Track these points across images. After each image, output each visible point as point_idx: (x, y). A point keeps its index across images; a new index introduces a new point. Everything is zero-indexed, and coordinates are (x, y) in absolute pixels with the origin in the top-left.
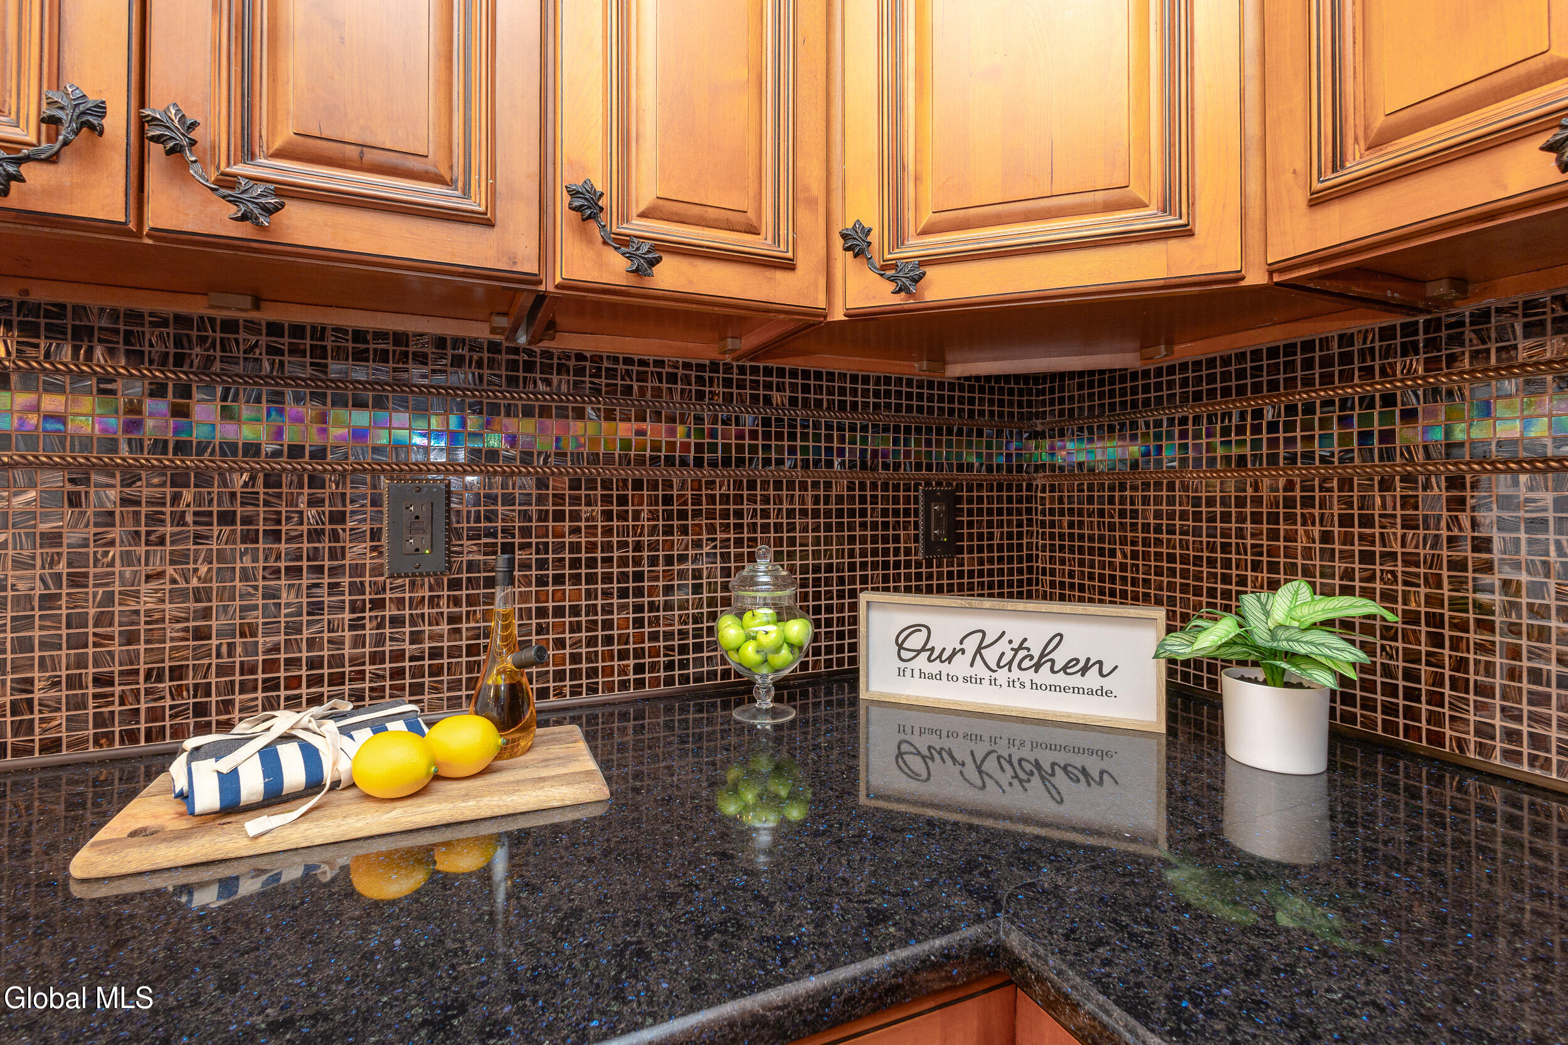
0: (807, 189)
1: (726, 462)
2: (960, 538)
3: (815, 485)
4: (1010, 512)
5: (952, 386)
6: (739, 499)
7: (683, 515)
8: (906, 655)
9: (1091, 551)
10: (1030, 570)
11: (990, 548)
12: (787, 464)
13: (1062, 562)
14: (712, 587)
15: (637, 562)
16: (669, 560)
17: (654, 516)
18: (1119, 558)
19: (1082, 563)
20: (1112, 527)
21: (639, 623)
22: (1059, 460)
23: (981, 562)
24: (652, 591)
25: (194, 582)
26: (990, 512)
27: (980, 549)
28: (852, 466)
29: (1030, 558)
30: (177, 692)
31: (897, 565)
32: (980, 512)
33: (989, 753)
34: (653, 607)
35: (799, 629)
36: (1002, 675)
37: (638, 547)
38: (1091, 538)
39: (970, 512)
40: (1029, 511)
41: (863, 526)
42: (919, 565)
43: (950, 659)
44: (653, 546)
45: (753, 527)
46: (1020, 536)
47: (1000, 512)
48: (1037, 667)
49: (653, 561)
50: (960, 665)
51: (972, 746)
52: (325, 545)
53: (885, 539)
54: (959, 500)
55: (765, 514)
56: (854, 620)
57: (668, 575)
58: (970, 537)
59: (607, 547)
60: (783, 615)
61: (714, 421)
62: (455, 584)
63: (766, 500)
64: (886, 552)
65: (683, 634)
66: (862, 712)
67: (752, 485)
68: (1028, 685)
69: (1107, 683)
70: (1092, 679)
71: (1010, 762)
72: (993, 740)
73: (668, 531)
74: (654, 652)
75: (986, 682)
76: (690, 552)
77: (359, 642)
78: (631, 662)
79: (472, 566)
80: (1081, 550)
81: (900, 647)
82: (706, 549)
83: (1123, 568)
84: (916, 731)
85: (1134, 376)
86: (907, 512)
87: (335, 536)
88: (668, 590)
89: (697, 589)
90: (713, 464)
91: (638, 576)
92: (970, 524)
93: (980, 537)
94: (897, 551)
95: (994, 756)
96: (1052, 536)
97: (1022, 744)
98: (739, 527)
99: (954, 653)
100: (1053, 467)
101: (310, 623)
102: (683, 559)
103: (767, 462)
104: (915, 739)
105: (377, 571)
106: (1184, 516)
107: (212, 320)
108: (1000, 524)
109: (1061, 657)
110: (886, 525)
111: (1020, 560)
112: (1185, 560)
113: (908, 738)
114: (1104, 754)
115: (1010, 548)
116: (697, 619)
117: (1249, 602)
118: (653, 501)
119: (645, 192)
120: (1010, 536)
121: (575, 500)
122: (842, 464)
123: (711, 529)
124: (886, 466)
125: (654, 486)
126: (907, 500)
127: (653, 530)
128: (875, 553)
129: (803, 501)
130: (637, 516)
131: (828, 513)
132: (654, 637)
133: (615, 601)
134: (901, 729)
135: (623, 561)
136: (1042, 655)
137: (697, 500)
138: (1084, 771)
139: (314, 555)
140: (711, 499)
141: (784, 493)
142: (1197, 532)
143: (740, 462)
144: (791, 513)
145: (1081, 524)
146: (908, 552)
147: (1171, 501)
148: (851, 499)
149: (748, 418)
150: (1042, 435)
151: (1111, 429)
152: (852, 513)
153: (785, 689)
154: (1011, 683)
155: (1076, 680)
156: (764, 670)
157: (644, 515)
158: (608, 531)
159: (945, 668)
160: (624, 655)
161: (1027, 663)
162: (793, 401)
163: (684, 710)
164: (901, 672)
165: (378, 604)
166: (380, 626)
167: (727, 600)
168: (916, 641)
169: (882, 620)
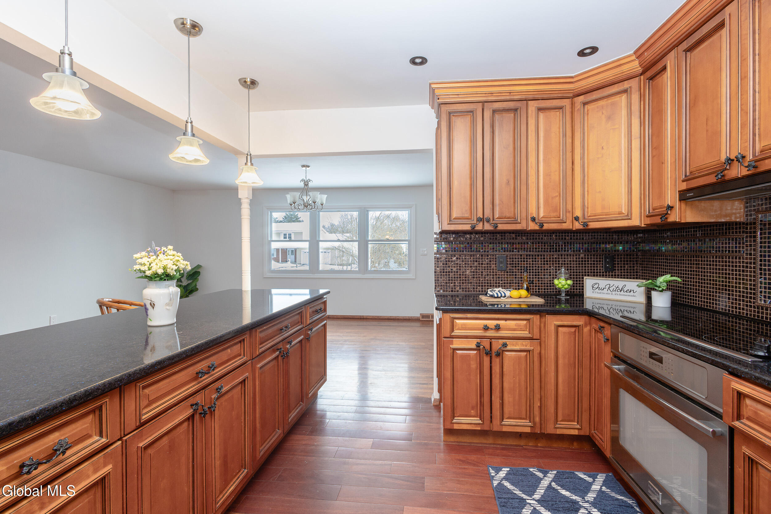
0: (568, 210)
1: (556, 251)
2: (615, 267)
3: (576, 255)
4: (630, 261)
6: (559, 258)
7: (547, 261)
8: (594, 289)
9: (650, 270)
11: (625, 270)
12: (570, 251)
13: (644, 273)
14: (553, 275)
15: (538, 270)
16: (544, 270)
17: (541, 261)
18: (654, 272)
19: (648, 273)
21: (539, 281)
23: (621, 273)
24: (541, 275)
25: (473, 270)
26: (624, 262)
28: (585, 251)
31: (597, 273)
32: (621, 261)
33: (611, 308)
34: (541, 278)
35: (570, 282)
37: (538, 267)
38: (650, 267)
39: (618, 261)
40: (636, 261)
41: (588, 264)
42: (603, 272)
43: (603, 289)
44: (541, 267)
45: (562, 264)
46: (633, 267)
47: (627, 261)
48: (621, 291)
49: (541, 270)
50: (605, 290)
51: (608, 306)
52: (489, 265)
53: (594, 267)
54: (615, 259)
55: (565, 261)
56: (583, 281)
57: (544, 272)
58: (618, 267)
59: (533, 267)
60: (567, 279)
61: (553, 243)
62: (507, 272)
63: (565, 258)
64: (594, 270)
65: (547, 283)
66: (585, 300)
67: (562, 256)
68: (619, 294)
69: (635, 294)
70: (632, 293)
71: (615, 309)
72: (612, 305)
73: (544, 264)
74: (542, 286)
75: (610, 294)
76: (549, 268)
77: (493, 280)
78: (537, 288)
79: (510, 269)
80: (648, 270)
81: (593, 287)
82: (552, 268)
83: (655, 274)
84: (596, 304)
86: (600, 261)
87: (490, 264)
88: (544, 275)
89: (550, 275)
90: (553, 251)
91: (539, 272)
92: (618, 264)
93: (621, 267)
94: (597, 270)
95: (612, 308)
96: (643, 267)
97: (618, 306)
98: (559, 264)
99: (604, 288)
100: (642, 251)
101: (487, 277)
102: (547, 269)
103: (565, 251)
104: (596, 305)
105: (496, 269)
106: (665, 262)
108: (628, 264)
109: (625, 289)
110: (594, 264)
112: (666, 272)
113: (595, 305)
114: (634, 308)
115: (630, 270)
116: (550, 281)
118: (541, 259)
119: (542, 215)
120: (630, 267)
121: (527, 259)
122: (583, 251)
123: (553, 264)
124: (594, 251)
125: (541, 256)
126: (600, 258)
127: (541, 264)
128: (591, 269)
129: (573, 258)
130: (538, 261)
131: (579, 261)
132: (542, 283)
133: (534, 277)
134: (593, 303)
135: (536, 270)
136: (622, 289)
137: (550, 258)
138: (630, 311)
139: (487, 267)
140: (553, 258)
141: (569, 257)
142: (667, 266)
143: (559, 251)
144: (570, 261)
145: (648, 265)
146: (600, 270)
147: (663, 259)
148: (585, 258)
149: (561, 242)
150: (640, 243)
152: (585, 261)
153: (568, 293)
154: (615, 294)
155: (629, 294)
156: (563, 289)
157: (539, 261)
158: (533, 264)
159: (602, 291)
160: (536, 286)
161: (618, 290)
162: (571, 239)
163: (548, 298)
164: (593, 292)
165: (496, 275)
166: (496, 278)
167: (556, 277)
168: (596, 286)
169: (589, 282)
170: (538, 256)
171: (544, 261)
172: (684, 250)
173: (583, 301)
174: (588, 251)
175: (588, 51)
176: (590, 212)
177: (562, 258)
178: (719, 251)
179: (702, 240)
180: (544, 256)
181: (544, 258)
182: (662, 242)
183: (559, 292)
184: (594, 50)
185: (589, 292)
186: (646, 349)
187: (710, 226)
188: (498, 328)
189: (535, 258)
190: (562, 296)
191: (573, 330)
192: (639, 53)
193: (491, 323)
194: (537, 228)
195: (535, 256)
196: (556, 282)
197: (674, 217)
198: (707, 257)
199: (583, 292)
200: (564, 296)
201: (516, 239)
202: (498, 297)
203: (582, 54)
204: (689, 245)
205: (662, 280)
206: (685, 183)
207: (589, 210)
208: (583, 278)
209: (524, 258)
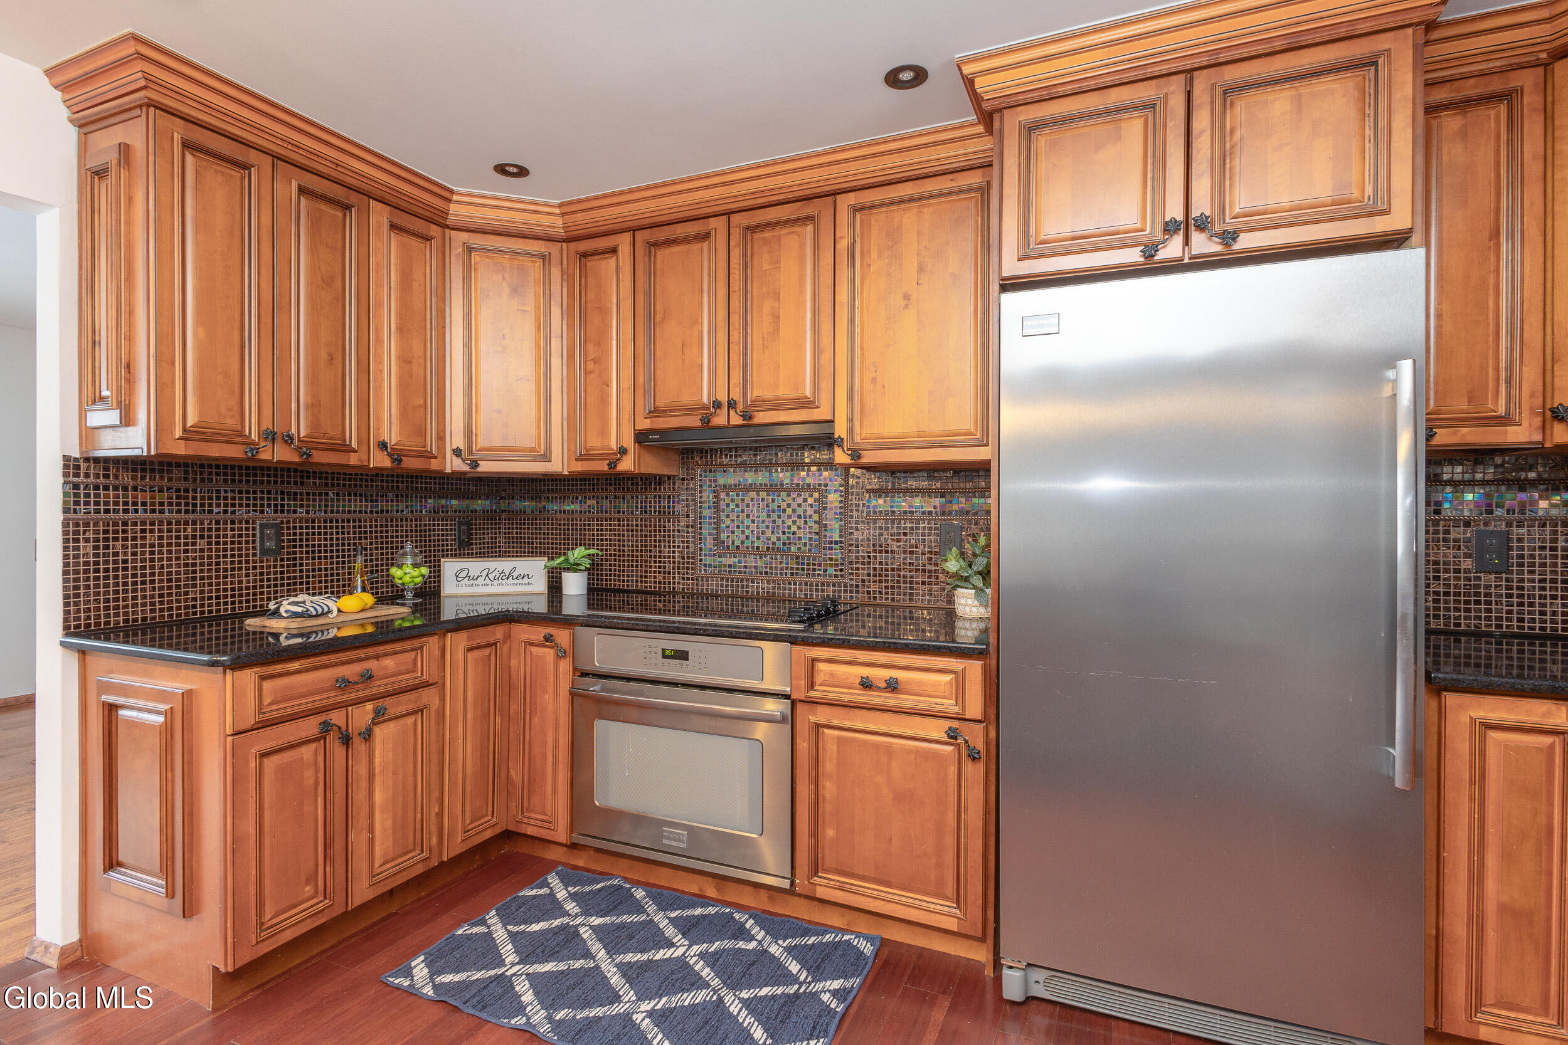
1: (382, 512)
2: (472, 539)
3: (416, 520)
4: (492, 529)
5: (469, 480)
6: (387, 526)
7: (366, 532)
8: (459, 579)
9: (525, 543)
10: (500, 551)
11: (484, 543)
12: (405, 512)
13: (513, 547)
15: (349, 550)
17: (354, 533)
18: (535, 545)
19: (521, 547)
20: (532, 534)
22: (511, 508)
23: (480, 549)
25: (191, 561)
26: (484, 529)
27: (480, 544)
28: (430, 512)
29: (500, 547)
30: (186, 600)
31: (447, 550)
32: (480, 529)
35: (420, 570)
36: (496, 582)
37: (349, 545)
38: (525, 538)
39: (476, 529)
40: (499, 528)
41: (434, 535)
42: (456, 550)
43: (476, 579)
44: (354, 545)
46: (496, 538)
47: (488, 529)
48: (508, 578)
50: (481, 581)
52: (236, 546)
53: (443, 541)
54: (472, 524)
55: (397, 531)
56: (439, 566)
58: (476, 539)
60: (416, 565)
61: (377, 496)
62: (282, 560)
63: (397, 526)
64: (443, 545)
66: (442, 601)
67: (392, 520)
68: (504, 584)
69: (530, 581)
70: (526, 580)
73: (360, 539)
75: (490, 585)
76: (369, 547)
79: (288, 553)
80: (521, 543)
81: (457, 577)
82: (374, 546)
83: (536, 548)
85: (540, 480)
86: (451, 530)
87: (240, 543)
90: (377, 512)
92: (476, 534)
93: (480, 539)
94: (447, 545)
96: (509, 538)
99: (478, 577)
100: (509, 511)
101: (231, 575)
103: (397, 511)
105: (254, 555)
106: (556, 529)
107: (196, 464)
108: (488, 534)
109: (515, 574)
110: (443, 535)
111: (496, 547)
112: (556, 544)
114: (528, 603)
115: (492, 543)
117: (570, 552)
118: (354, 527)
120: (492, 538)
121: (325, 527)
122: (426, 511)
124: (443, 512)
125: (354, 521)
126: (451, 525)
127: (355, 538)
128: (439, 546)
129: (410, 526)
130: (348, 533)
131: (421, 531)
134: (457, 605)
136: (509, 574)
137: (371, 527)
139: (233, 549)
140: (376, 526)
141: (404, 523)
142: (560, 534)
143: (387, 512)
144: (406, 531)
145: (521, 533)
146: (451, 545)
147: (552, 524)
148: (430, 525)
149: (390, 495)
150: (504, 498)
151: (532, 498)
152: (430, 530)
153: (419, 591)
154: (499, 585)
155: (521, 581)
156: (409, 584)
157: (351, 533)
159: (475, 582)
161: (504, 577)
162: (407, 488)
164: (457, 586)
165: (255, 568)
166: (256, 576)
167: (393, 562)
168: (464, 574)
169: (450, 567)
170: (349, 521)
171: (360, 533)
172: (589, 511)
173: (439, 603)
174: (434, 512)
175: (512, 169)
176: (481, 442)
177: (392, 526)
178: (646, 512)
179: (619, 498)
180: (360, 521)
181: (360, 527)
182: (548, 498)
183: (403, 590)
184: (522, 172)
185: (449, 587)
186: (656, 647)
187: (632, 479)
188: (368, 677)
189: (343, 527)
190: (408, 599)
191: (487, 652)
192: (567, 209)
193: (350, 671)
194: (387, 463)
195: (343, 521)
196: (394, 571)
197: (626, 465)
198: (628, 520)
199: (439, 586)
200: (410, 599)
201: (302, 483)
202: (317, 616)
203: (501, 169)
204: (598, 503)
205: (578, 554)
206: (648, 420)
207: (479, 438)
208: (439, 561)
209: (319, 527)
